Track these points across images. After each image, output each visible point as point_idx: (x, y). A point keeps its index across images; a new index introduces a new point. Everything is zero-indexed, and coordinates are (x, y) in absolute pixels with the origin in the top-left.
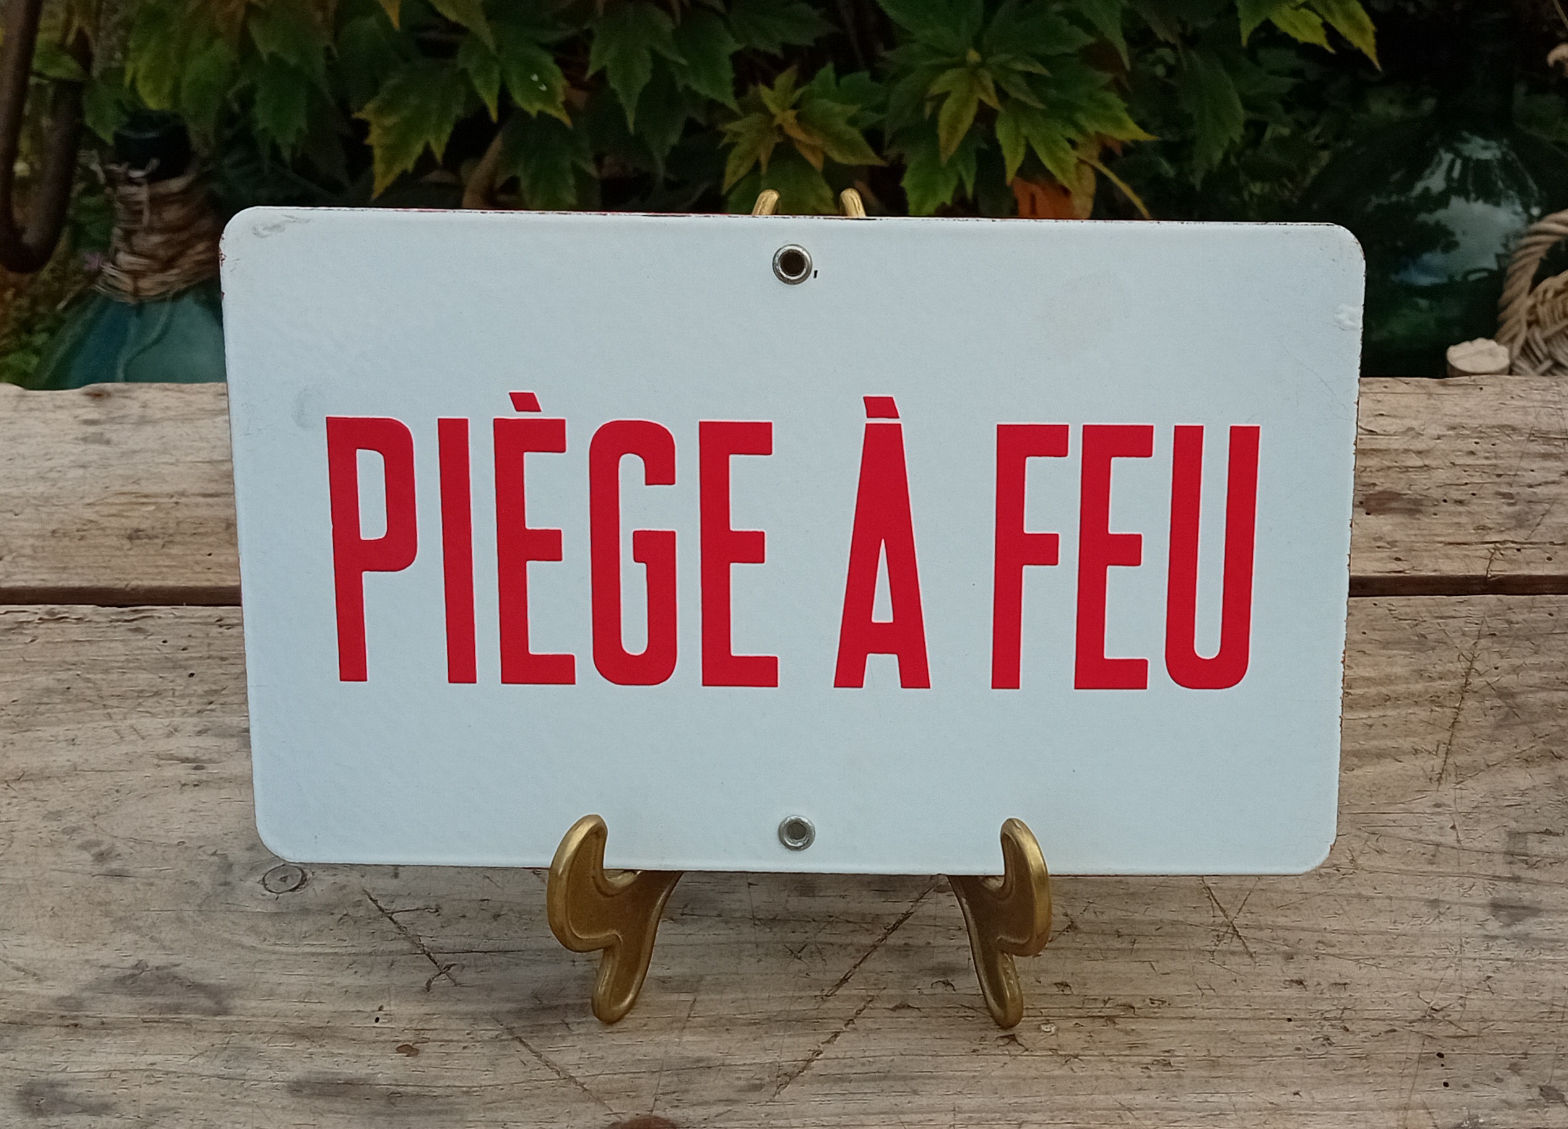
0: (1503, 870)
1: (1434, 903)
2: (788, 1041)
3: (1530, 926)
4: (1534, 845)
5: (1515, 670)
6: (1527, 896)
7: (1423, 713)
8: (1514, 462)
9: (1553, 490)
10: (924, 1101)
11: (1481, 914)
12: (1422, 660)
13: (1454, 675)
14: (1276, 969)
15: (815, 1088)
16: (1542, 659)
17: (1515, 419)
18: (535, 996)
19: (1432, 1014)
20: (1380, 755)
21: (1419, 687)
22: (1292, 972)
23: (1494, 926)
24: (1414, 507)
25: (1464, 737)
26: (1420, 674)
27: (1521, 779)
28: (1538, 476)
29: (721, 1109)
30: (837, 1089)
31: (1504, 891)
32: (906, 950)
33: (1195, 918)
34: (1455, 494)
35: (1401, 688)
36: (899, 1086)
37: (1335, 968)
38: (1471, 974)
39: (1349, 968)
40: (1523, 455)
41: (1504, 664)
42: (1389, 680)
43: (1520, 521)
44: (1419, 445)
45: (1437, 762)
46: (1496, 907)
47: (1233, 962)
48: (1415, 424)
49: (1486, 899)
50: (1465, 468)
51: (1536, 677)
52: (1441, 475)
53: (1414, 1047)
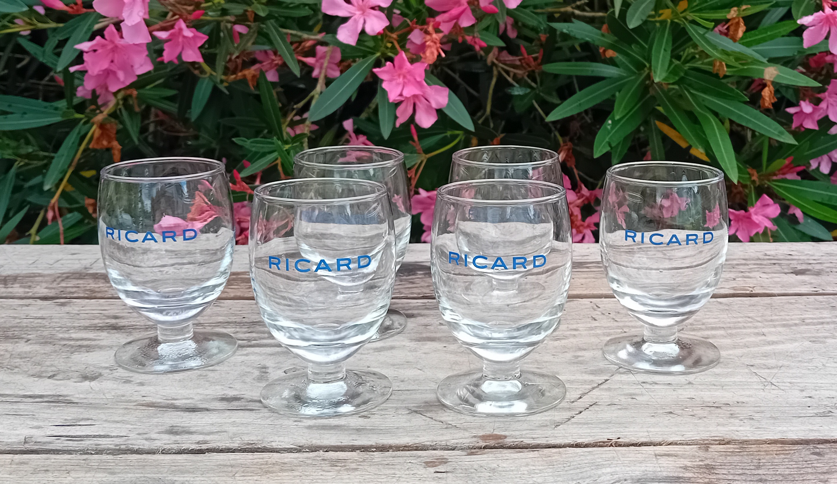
2: (556, 414)
10: (632, 429)
15: (575, 426)
18: (426, 402)
24: (818, 273)
29: (528, 432)
30: (586, 426)
32: (609, 389)
33: (752, 380)
35: (828, 320)
36: (617, 425)
47: (775, 392)
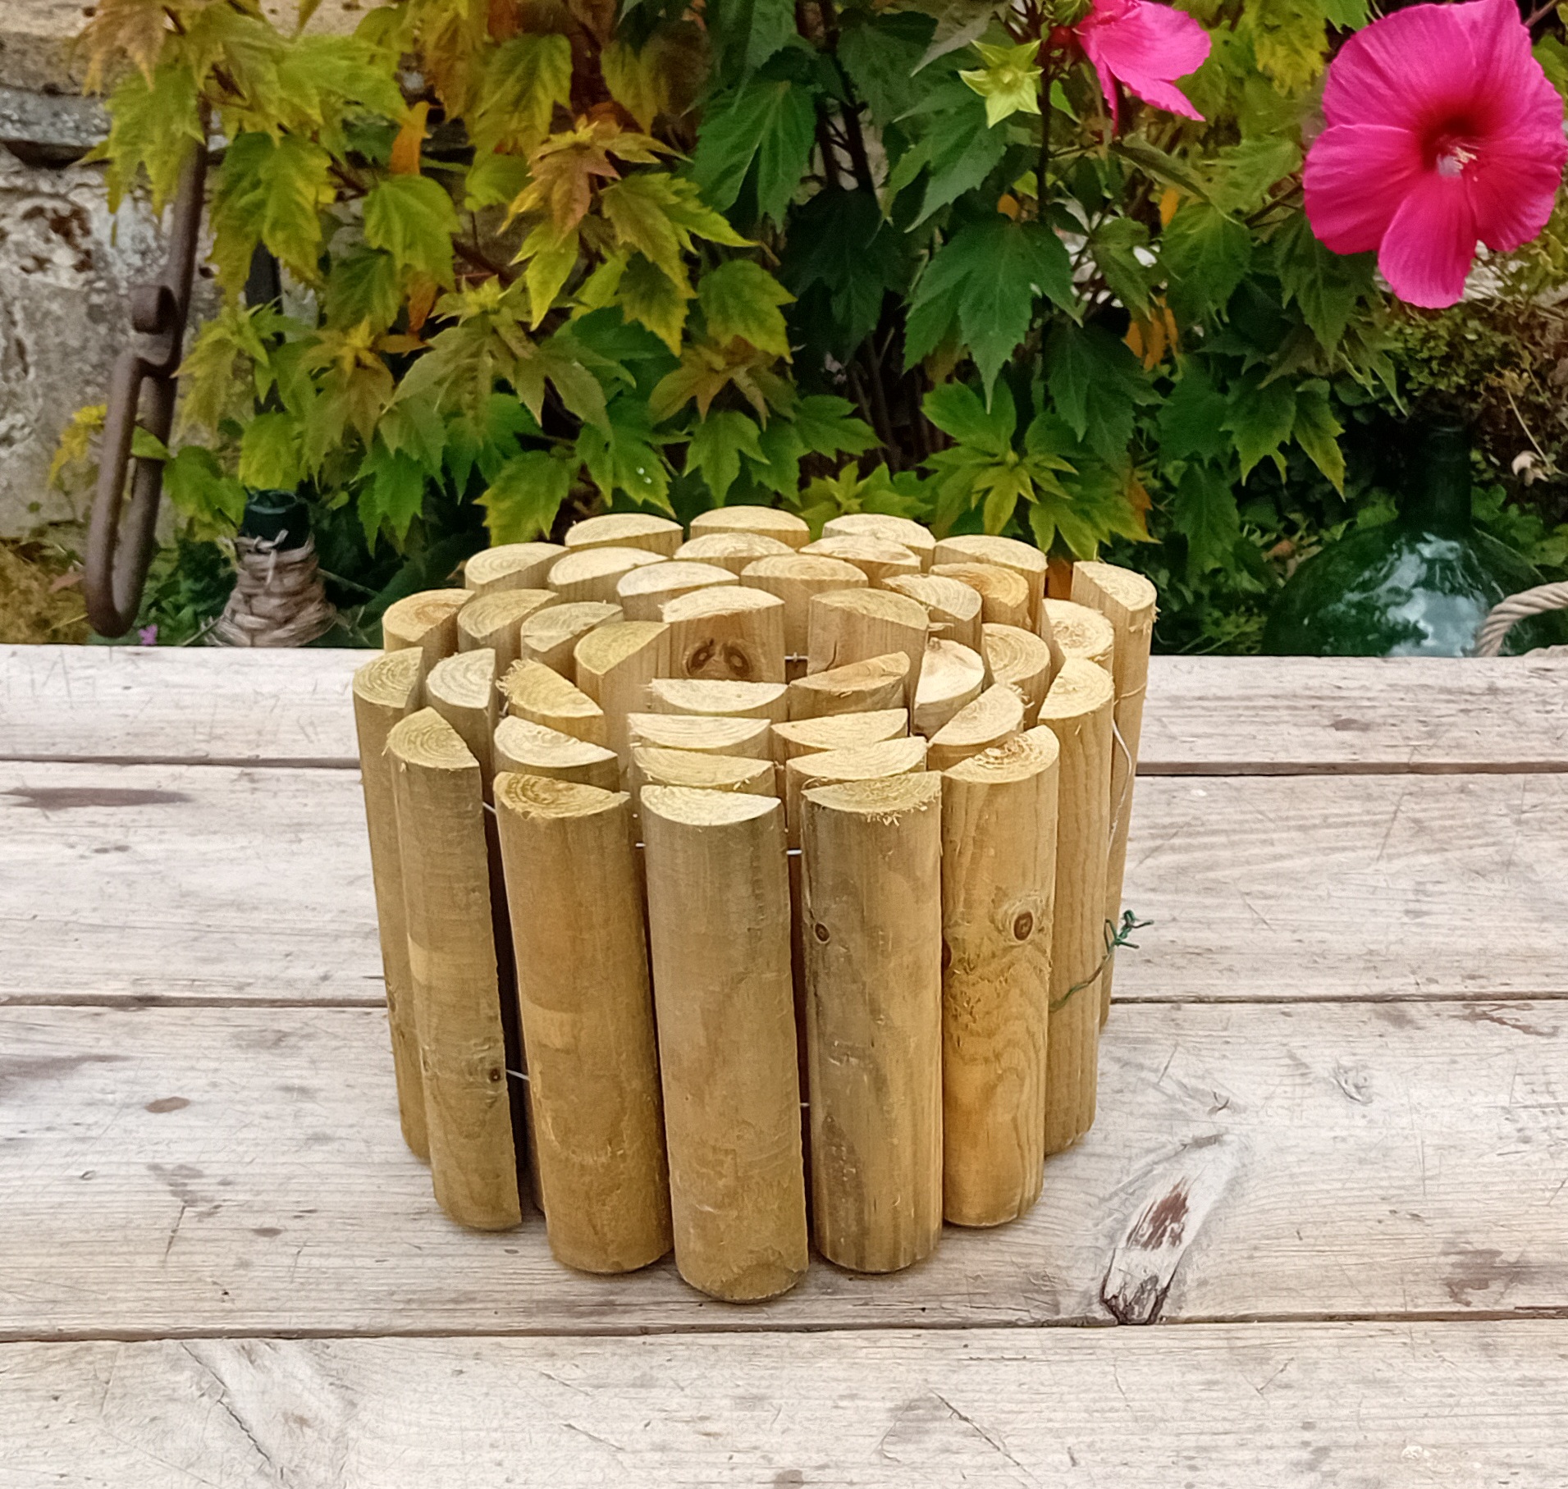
0: (1411, 896)
1: (1374, 910)
3: (1426, 920)
4: (1430, 887)
5: (1425, 810)
6: (1425, 908)
7: (1369, 830)
8: (1429, 705)
9: (1452, 719)
11: (1398, 915)
12: (1370, 806)
13: (1387, 813)
14: (1287, 935)
16: (1441, 805)
17: (1430, 682)
19: (1371, 952)
20: (1344, 849)
21: (1366, 818)
22: (1297, 936)
23: (1406, 919)
25: (1391, 841)
26: (1368, 812)
27: (1425, 859)
28: (1443, 712)
31: (1412, 906)
34: (1391, 721)
37: (1319, 935)
38: (1392, 938)
39: (1326, 936)
40: (1435, 701)
41: (1417, 807)
42: (1349, 815)
43: (1430, 735)
44: (1370, 695)
45: (1377, 853)
46: (1407, 912)
48: (1367, 684)
49: (1403, 908)
50: (1398, 708)
51: (1436, 814)
52: (1383, 711)
53: (1361, 965)
